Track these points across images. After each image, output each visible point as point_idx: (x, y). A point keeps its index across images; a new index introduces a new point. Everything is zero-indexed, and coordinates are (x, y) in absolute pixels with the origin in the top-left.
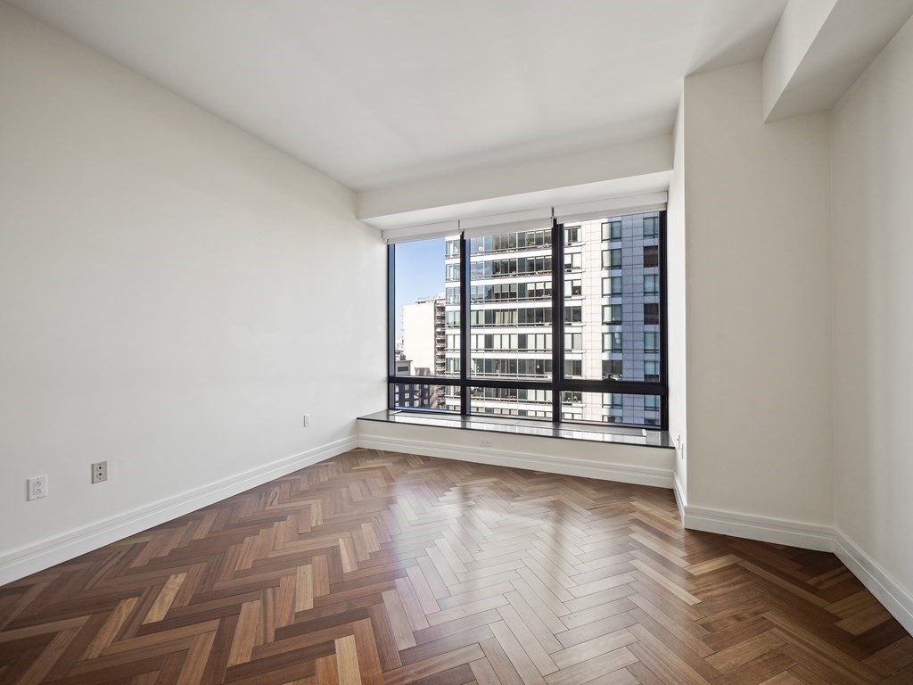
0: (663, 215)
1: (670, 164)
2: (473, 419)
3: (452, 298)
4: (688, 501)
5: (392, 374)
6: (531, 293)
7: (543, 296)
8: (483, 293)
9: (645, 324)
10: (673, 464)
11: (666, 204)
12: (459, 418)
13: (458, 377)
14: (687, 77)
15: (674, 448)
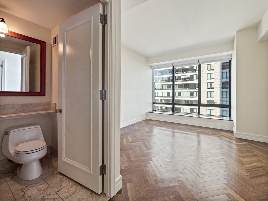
0: (230, 61)
1: (233, 49)
2: (175, 113)
3: (157, 81)
4: (236, 131)
5: (154, 102)
6: (183, 79)
7: (187, 80)
8: (167, 79)
9: (223, 88)
10: (233, 125)
11: (231, 58)
12: (172, 113)
13: (172, 103)
14: (237, 32)
15: (233, 121)
